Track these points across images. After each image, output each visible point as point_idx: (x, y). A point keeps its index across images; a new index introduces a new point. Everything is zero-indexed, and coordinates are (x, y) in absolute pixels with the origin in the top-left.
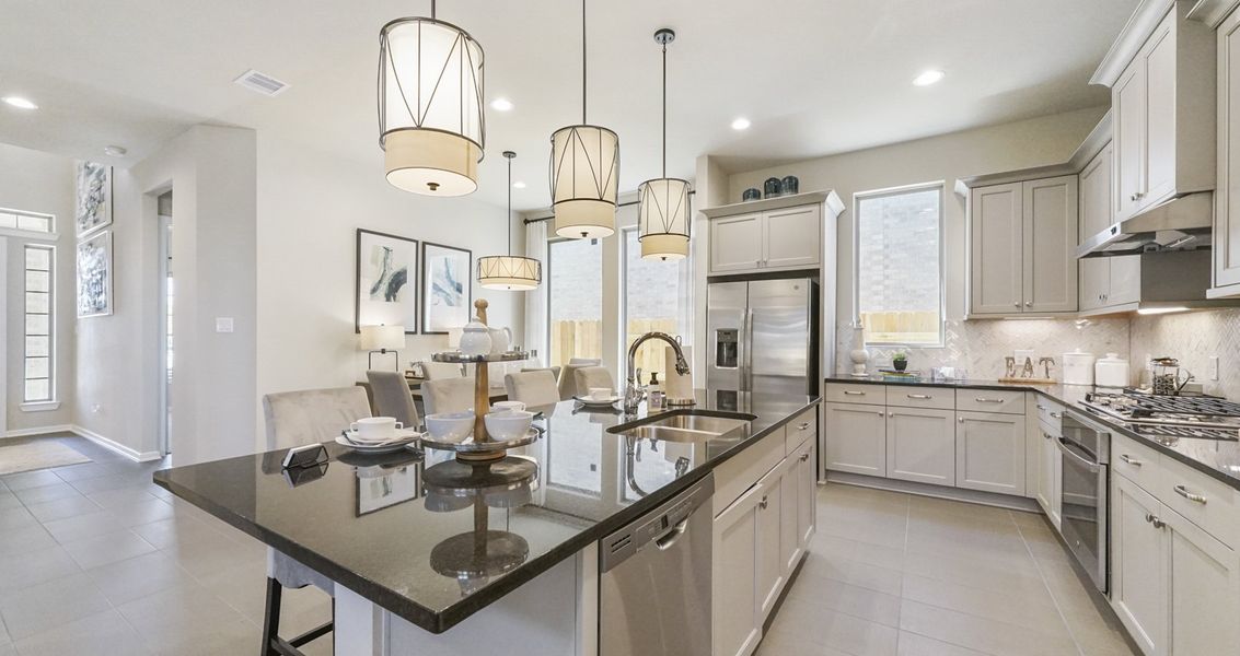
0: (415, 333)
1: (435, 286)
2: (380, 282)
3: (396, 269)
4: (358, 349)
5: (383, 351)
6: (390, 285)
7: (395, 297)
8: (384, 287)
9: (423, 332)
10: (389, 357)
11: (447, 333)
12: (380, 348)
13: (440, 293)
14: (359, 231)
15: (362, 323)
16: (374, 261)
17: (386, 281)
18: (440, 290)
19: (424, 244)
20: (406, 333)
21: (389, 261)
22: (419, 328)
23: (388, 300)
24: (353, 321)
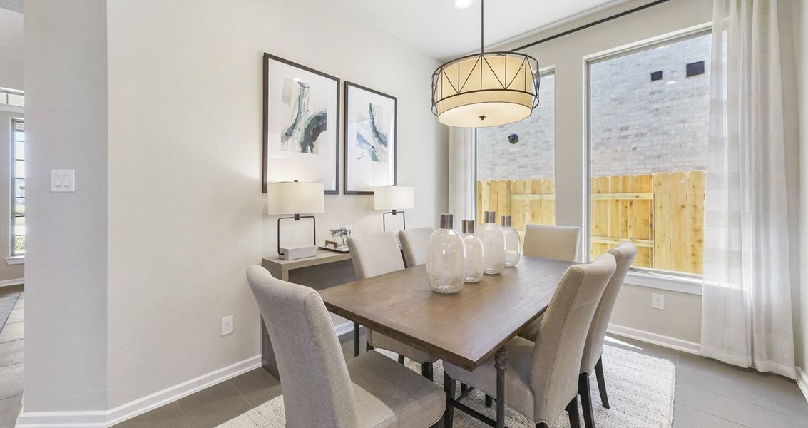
0: (336, 192)
1: (359, 137)
2: (294, 126)
3: (313, 111)
4: (265, 215)
5: (297, 217)
6: (307, 131)
7: (312, 147)
8: (299, 134)
9: (345, 193)
10: (305, 224)
11: (372, 193)
12: (293, 212)
13: (364, 145)
14: (266, 57)
15: (272, 178)
16: (286, 99)
17: (302, 126)
18: (365, 141)
19: (346, 84)
20: (326, 193)
21: (305, 100)
22: (341, 187)
23: (304, 150)
24: (257, 175)
